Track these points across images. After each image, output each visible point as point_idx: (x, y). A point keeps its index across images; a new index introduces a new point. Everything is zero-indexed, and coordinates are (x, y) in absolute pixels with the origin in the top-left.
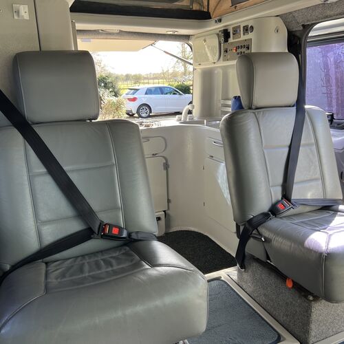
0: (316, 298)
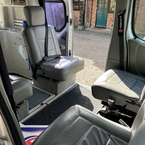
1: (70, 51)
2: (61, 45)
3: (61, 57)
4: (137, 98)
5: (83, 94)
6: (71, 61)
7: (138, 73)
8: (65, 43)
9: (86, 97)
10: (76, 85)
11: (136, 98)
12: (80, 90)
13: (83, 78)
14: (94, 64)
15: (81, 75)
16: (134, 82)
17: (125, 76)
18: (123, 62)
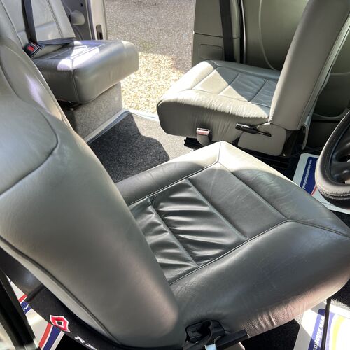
0: (76, 108)
1: (99, 27)
2: (73, 11)
3: (76, 42)
4: (261, 118)
5: (144, 133)
6: (101, 49)
7: (268, 64)
8: (82, 5)
9: (152, 139)
10: (125, 115)
11: (259, 116)
12: (135, 126)
13: (146, 103)
14: (172, 67)
15: (141, 98)
16: (257, 85)
17: (236, 73)
18: (232, 39)
